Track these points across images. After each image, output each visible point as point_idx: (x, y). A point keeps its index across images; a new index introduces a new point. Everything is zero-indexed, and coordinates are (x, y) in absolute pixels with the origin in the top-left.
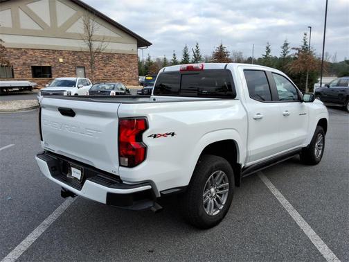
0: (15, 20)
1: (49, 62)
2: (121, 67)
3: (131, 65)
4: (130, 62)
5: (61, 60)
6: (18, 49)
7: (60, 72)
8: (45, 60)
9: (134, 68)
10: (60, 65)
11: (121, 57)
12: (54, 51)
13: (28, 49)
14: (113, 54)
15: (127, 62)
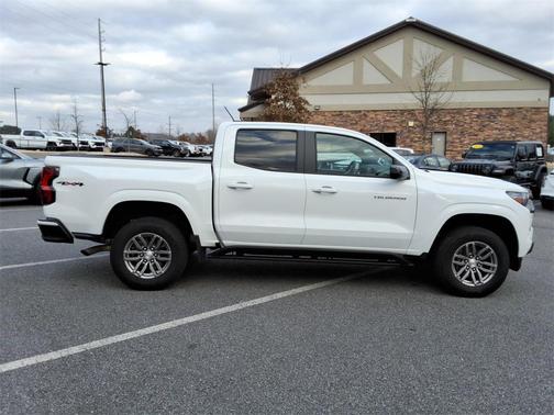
0: (358, 75)
1: (394, 127)
2: (512, 130)
3: (533, 125)
4: (532, 121)
5: (411, 124)
6: (356, 112)
7: (408, 140)
8: (388, 124)
9: (538, 130)
10: (409, 131)
11: (513, 114)
12: (403, 112)
13: (368, 111)
14: (499, 110)
15: (524, 122)
